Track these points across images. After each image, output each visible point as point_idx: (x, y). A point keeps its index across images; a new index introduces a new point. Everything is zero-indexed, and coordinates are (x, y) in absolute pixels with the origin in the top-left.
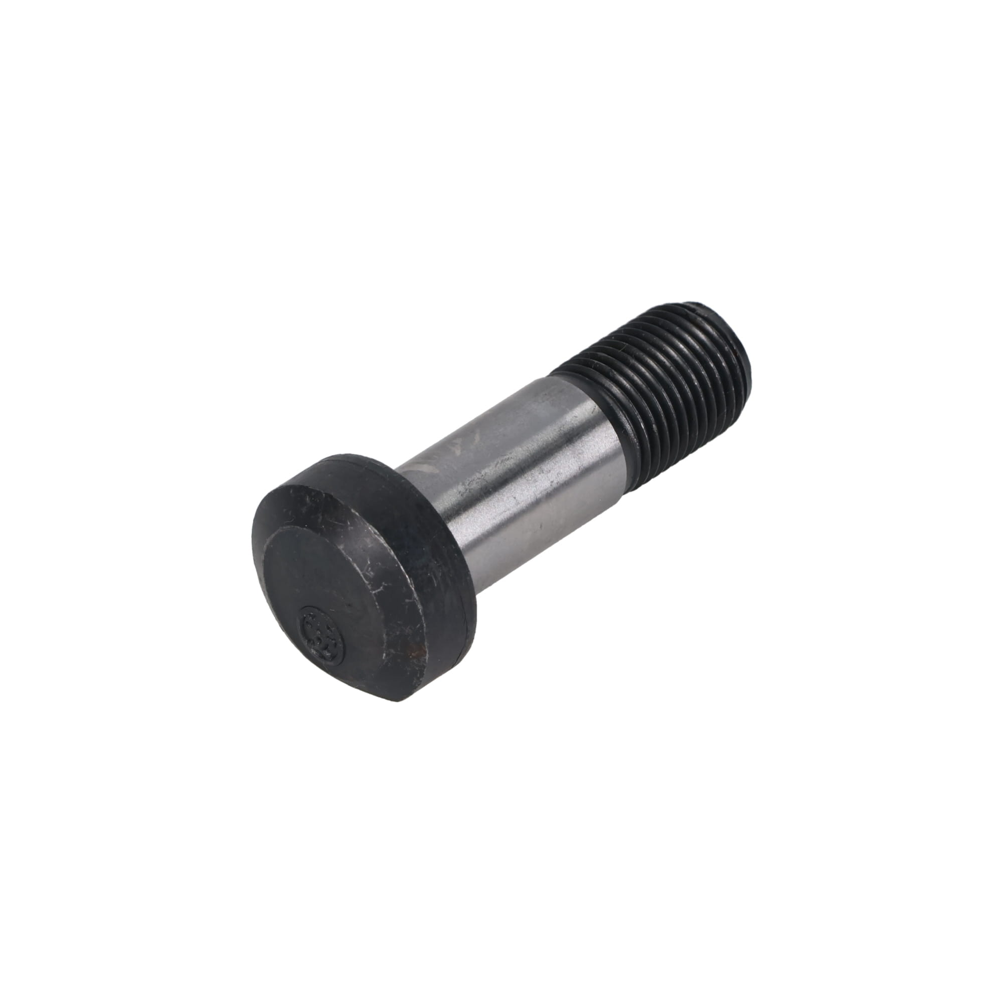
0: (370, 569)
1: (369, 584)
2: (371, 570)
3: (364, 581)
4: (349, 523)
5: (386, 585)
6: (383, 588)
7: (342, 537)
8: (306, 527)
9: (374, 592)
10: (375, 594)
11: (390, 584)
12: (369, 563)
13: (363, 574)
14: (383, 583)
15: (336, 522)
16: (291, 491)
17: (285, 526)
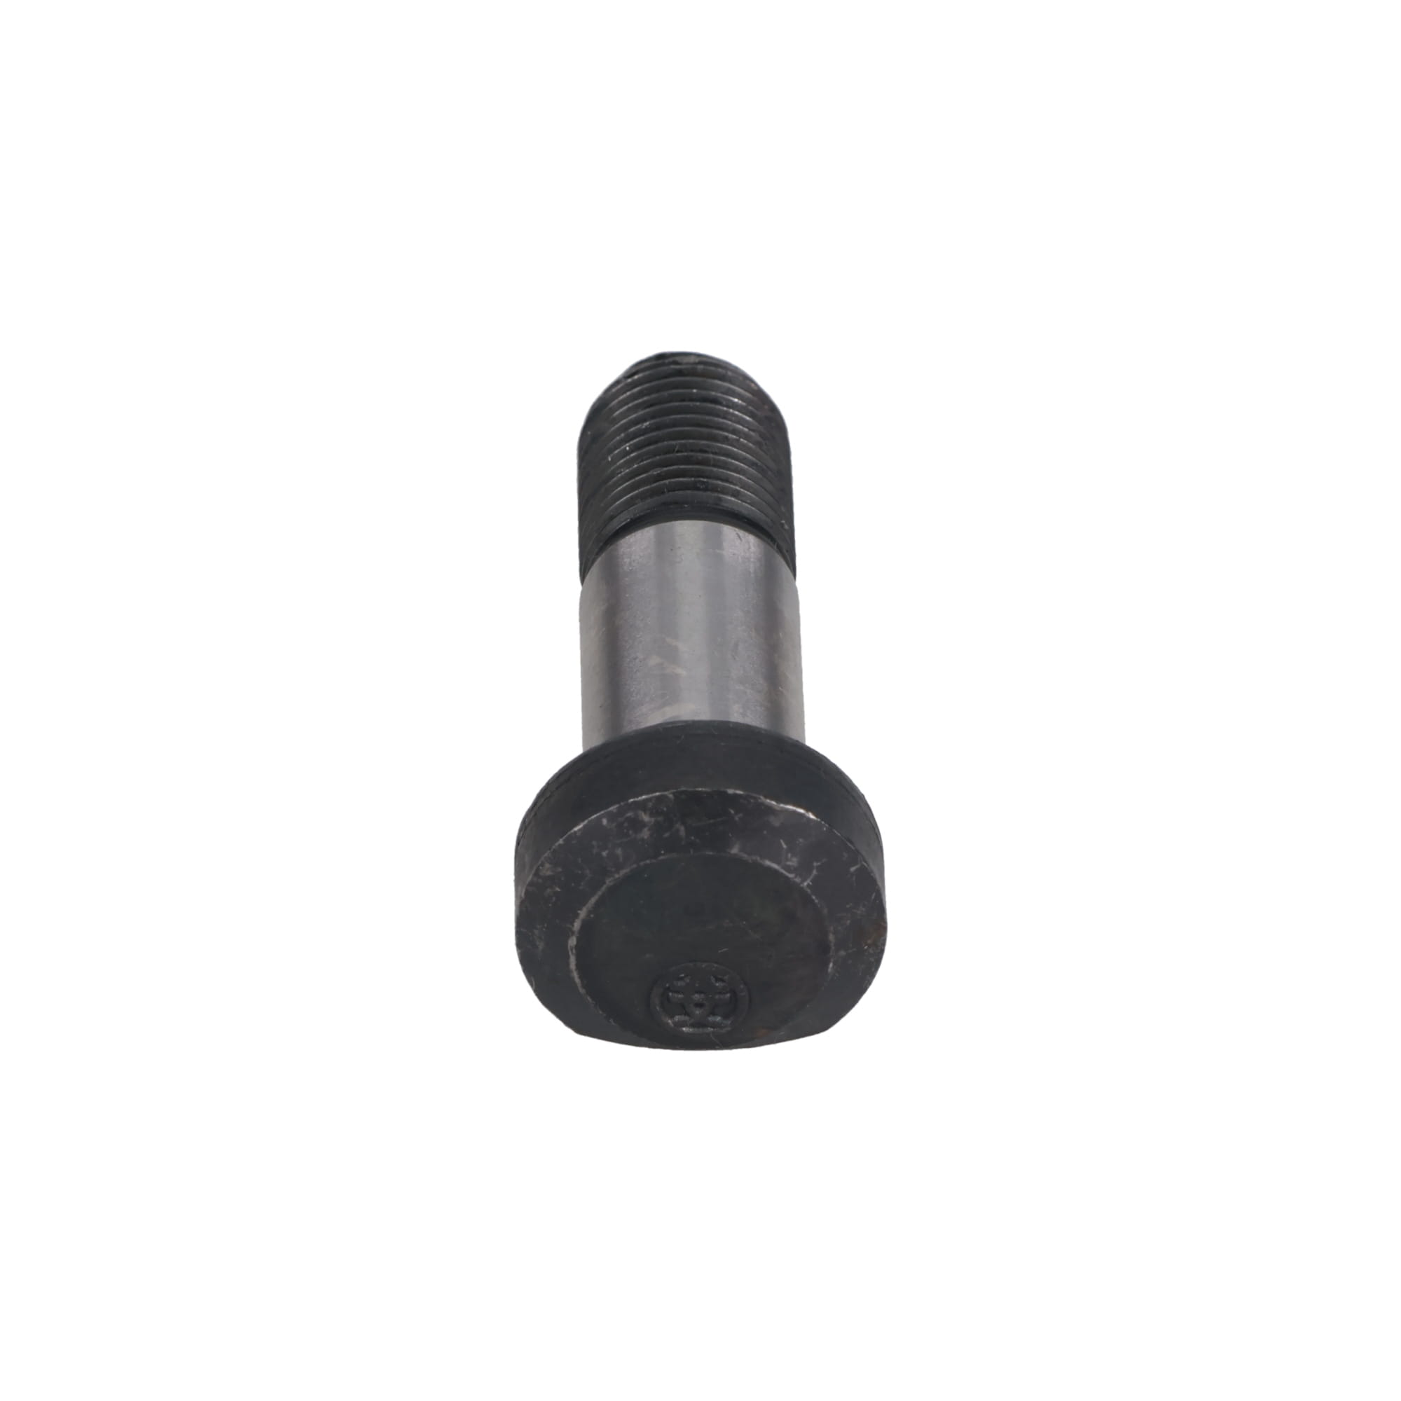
0: (789, 855)
1: (796, 877)
2: (792, 856)
3: (787, 877)
4: (732, 812)
5: (819, 864)
6: (817, 871)
7: (730, 835)
8: (664, 854)
9: (805, 884)
10: (808, 885)
11: (824, 860)
12: (785, 846)
13: (783, 868)
14: (815, 864)
15: (712, 821)
16: (605, 821)
17: (618, 873)
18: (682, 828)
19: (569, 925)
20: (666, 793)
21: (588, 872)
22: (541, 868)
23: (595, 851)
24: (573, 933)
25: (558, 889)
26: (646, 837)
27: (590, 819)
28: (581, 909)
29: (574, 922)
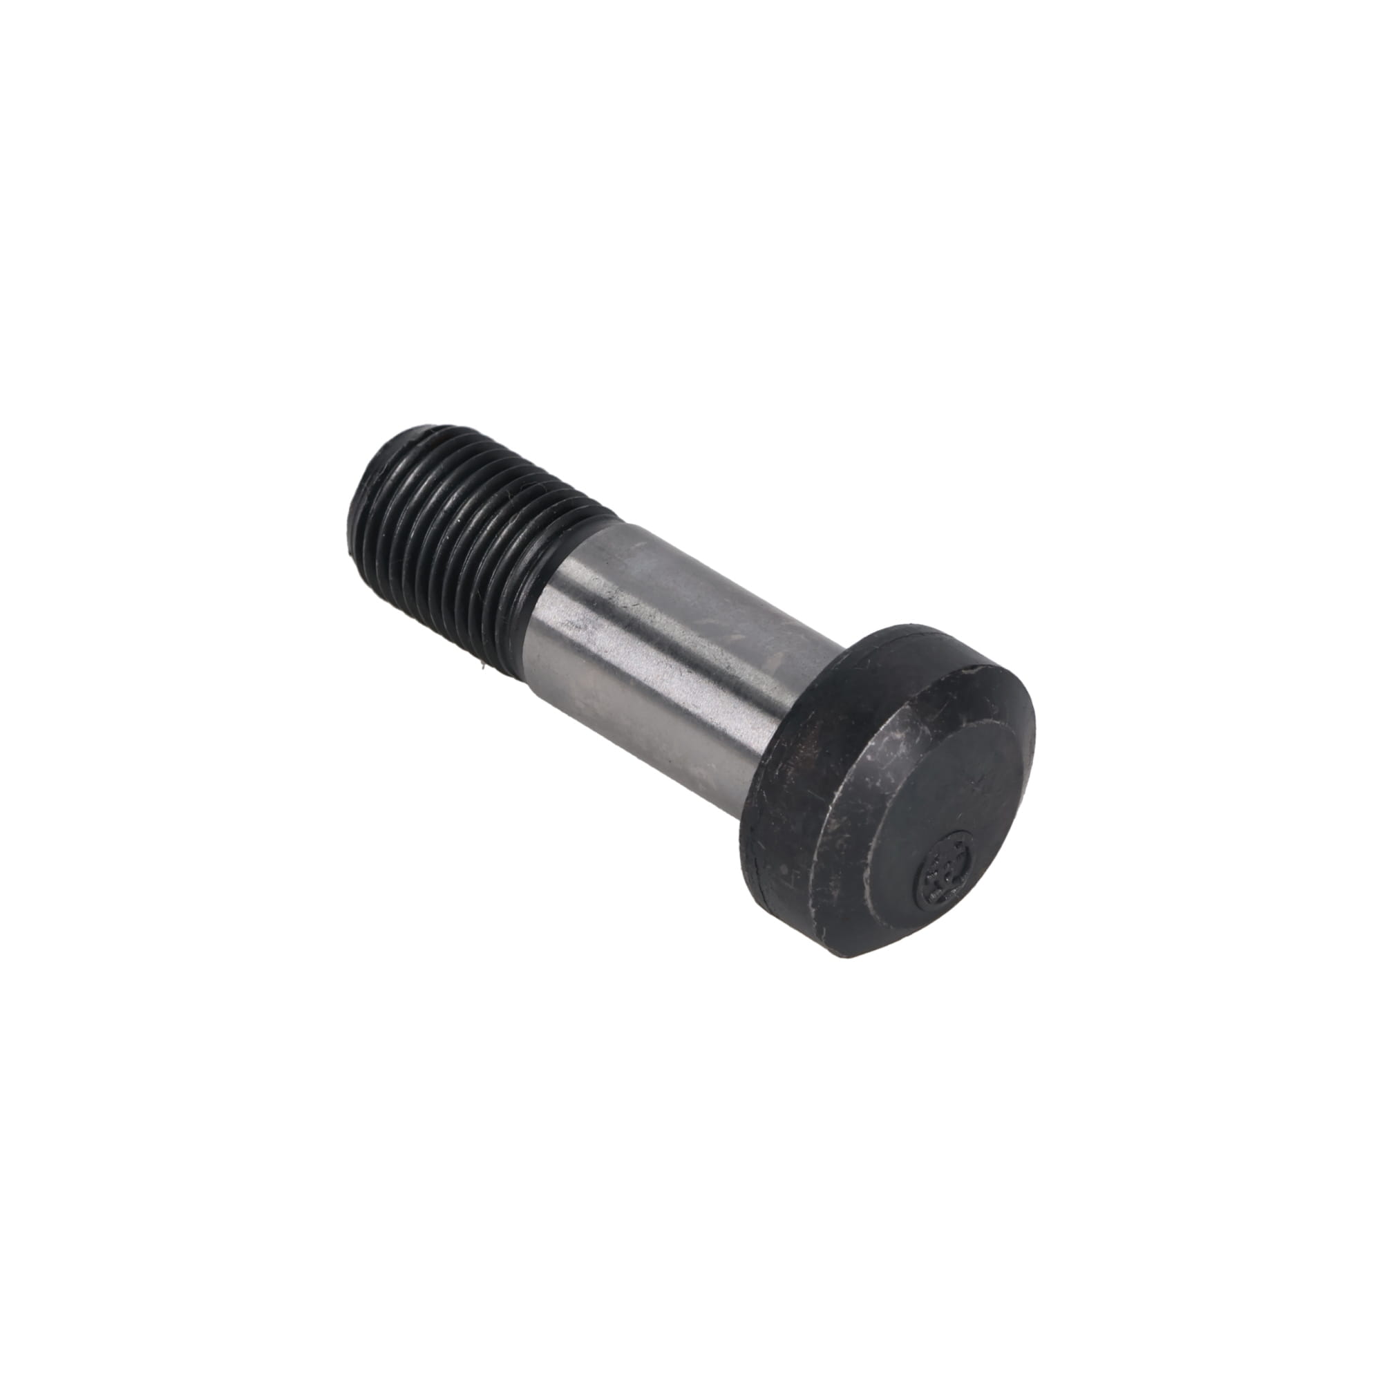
4: (951, 694)
7: (957, 713)
8: (922, 757)
15: (942, 710)
16: (869, 757)
17: (894, 793)
18: (926, 728)
19: (862, 861)
20: (903, 707)
21: (869, 806)
22: (828, 826)
23: (870, 786)
24: (867, 865)
25: (848, 836)
26: (904, 751)
27: (857, 762)
28: (871, 841)
29: (867, 855)
